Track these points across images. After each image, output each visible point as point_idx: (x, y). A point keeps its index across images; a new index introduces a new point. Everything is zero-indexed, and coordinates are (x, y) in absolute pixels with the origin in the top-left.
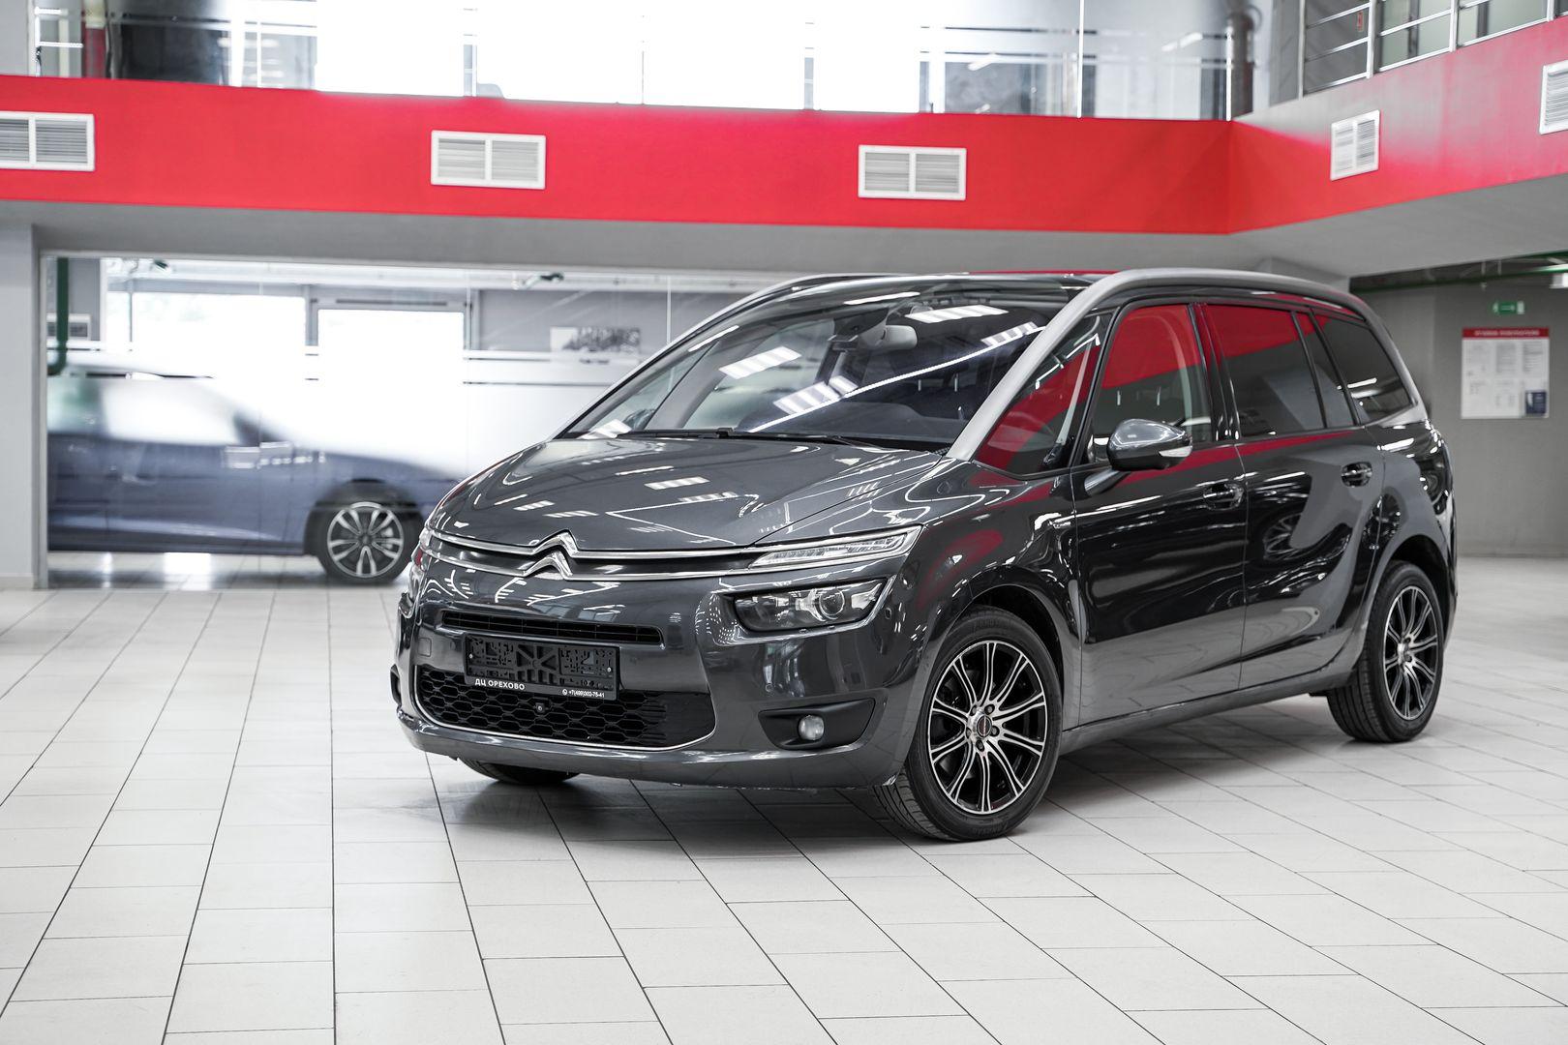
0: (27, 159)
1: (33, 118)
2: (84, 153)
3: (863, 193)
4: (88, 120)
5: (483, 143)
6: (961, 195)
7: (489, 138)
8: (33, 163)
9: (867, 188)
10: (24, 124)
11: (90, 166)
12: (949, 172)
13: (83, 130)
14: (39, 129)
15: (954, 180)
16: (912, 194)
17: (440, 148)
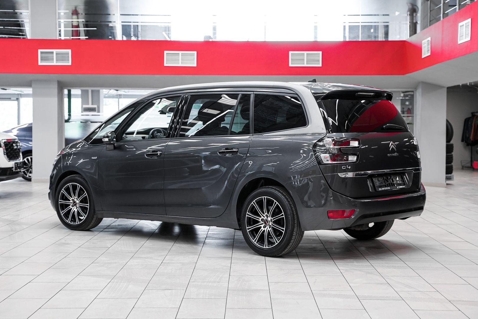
0: (53, 62)
1: (55, 51)
2: (68, 60)
3: (290, 65)
4: (70, 51)
5: (179, 54)
6: (320, 65)
7: (180, 52)
8: (55, 63)
9: (292, 64)
10: (52, 53)
11: (70, 64)
12: (317, 58)
13: (68, 54)
14: (57, 54)
15: (319, 61)
16: (305, 65)
17: (167, 55)
